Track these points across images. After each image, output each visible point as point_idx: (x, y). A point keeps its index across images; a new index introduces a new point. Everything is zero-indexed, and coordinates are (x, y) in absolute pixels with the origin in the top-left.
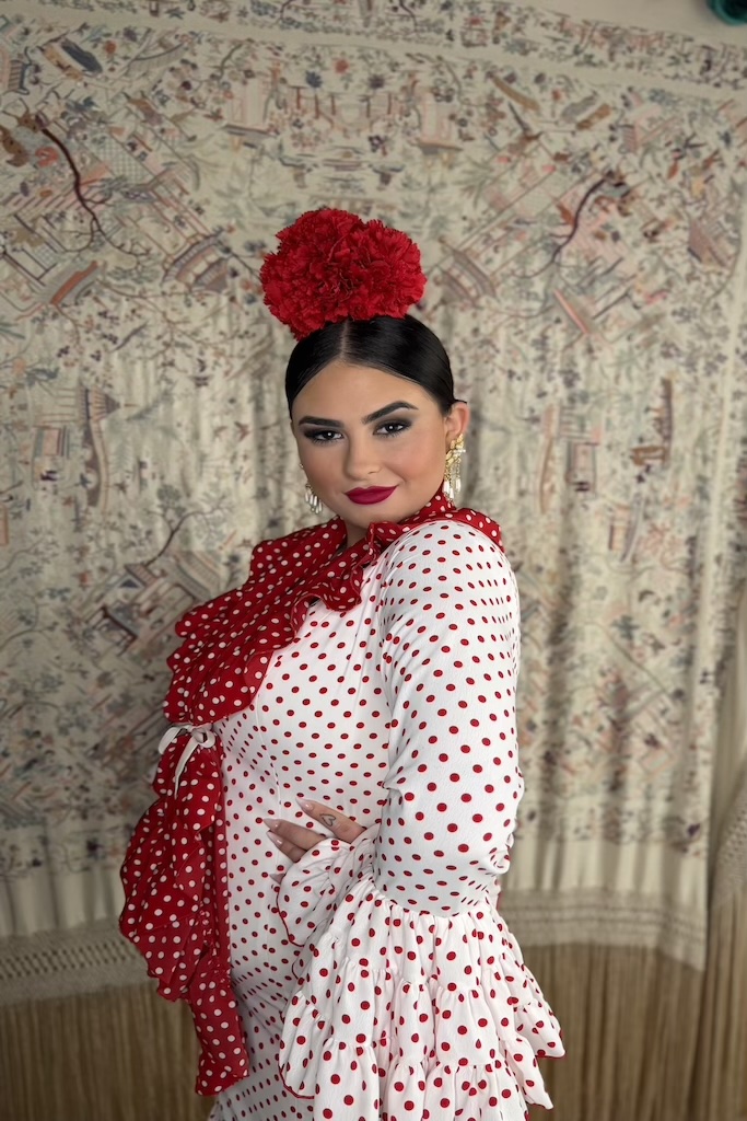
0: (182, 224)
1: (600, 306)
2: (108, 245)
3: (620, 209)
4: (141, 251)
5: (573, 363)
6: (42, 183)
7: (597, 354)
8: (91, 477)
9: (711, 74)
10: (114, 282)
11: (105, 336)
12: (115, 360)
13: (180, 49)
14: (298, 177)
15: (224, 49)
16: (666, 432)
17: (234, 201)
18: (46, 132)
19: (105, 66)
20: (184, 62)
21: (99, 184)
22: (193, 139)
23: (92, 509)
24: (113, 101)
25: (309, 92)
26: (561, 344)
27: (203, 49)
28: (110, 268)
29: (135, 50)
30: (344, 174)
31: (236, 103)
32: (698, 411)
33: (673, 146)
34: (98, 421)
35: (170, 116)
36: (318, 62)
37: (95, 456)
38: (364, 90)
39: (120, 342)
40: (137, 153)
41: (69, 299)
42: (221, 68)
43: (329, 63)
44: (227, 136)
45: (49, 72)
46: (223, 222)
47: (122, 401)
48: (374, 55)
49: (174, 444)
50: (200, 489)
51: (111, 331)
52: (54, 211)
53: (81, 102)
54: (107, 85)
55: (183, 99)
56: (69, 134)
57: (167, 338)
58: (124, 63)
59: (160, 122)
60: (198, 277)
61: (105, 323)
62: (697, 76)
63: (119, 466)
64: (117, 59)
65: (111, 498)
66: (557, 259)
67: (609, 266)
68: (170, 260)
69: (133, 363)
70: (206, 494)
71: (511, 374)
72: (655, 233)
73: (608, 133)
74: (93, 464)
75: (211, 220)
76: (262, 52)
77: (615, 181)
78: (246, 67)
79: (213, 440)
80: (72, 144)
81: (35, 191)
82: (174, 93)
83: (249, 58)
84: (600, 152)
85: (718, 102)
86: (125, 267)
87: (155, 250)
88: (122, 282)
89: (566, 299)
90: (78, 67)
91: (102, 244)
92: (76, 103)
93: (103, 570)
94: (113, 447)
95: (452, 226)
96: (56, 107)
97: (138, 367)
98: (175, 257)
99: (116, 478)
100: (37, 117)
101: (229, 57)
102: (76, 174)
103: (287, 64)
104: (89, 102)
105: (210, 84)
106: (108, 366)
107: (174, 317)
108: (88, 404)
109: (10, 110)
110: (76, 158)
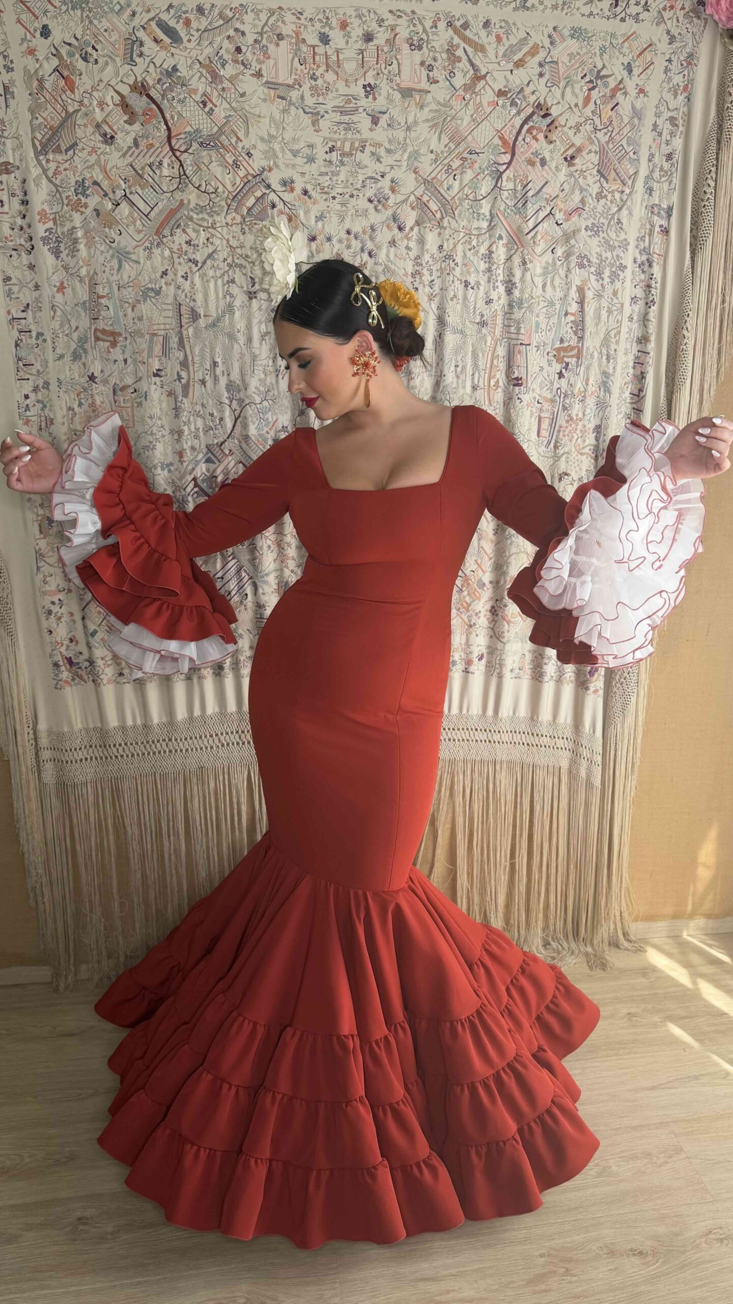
0: (238, 167)
1: (531, 224)
2: (190, 185)
3: (546, 137)
4: (212, 190)
5: (511, 274)
6: (147, 138)
7: (529, 266)
8: (184, 374)
9: (619, 9)
10: (195, 216)
11: (190, 260)
12: (197, 280)
13: (234, 19)
14: (314, 123)
15: (263, 17)
16: (580, 334)
17: (271, 145)
18: (148, 96)
19: (185, 39)
20: (236, 30)
21: (183, 136)
22: (243, 95)
23: (185, 400)
24: (190, 67)
25: (321, 50)
26: (503, 257)
27: (249, 18)
28: (192, 205)
29: (204, 23)
30: (346, 118)
31: (272, 62)
32: (604, 313)
33: (587, 79)
34: (187, 329)
35: (227, 77)
36: (327, 22)
37: (186, 356)
38: (360, 45)
39: (200, 265)
40: (207, 109)
41: (166, 232)
42: (261, 34)
43: (334, 22)
44: (266, 90)
45: (149, 46)
46: (265, 163)
47: (202, 314)
48: (367, 14)
49: (236, 346)
50: (254, 383)
51: (194, 256)
52: (155, 160)
53: (170, 69)
54: (186, 54)
55: (236, 62)
56: (163, 96)
57: (229, 260)
58: (197, 35)
59: (222, 82)
60: (249, 210)
61: (190, 249)
62: (607, 13)
63: (201, 365)
64: (192, 32)
65: (197, 390)
66: (499, 185)
67: (538, 189)
68: (231, 197)
69: (208, 281)
70: (256, 388)
71: (466, 284)
72: (573, 158)
73: (538, 70)
74: (184, 364)
75: (258, 162)
76: (289, 17)
77: (542, 113)
78: (278, 32)
79: (261, 344)
80: (165, 105)
81: (143, 143)
82: (230, 57)
83: (280, 23)
84: (532, 87)
85: (624, 35)
86: (202, 204)
87: (221, 189)
88: (201, 216)
89: (506, 218)
90: (167, 40)
91: (187, 186)
92: (167, 71)
93: (193, 448)
94: (197, 351)
95: (423, 159)
96: (154, 75)
97: (212, 285)
98: (234, 194)
99: (199, 375)
100: (142, 83)
101: (266, 24)
102: (169, 129)
103: (305, 26)
104: (175, 69)
105: (254, 48)
106: (193, 284)
107: (234, 243)
108: (181, 315)
109: (125, 80)
110: (168, 116)
